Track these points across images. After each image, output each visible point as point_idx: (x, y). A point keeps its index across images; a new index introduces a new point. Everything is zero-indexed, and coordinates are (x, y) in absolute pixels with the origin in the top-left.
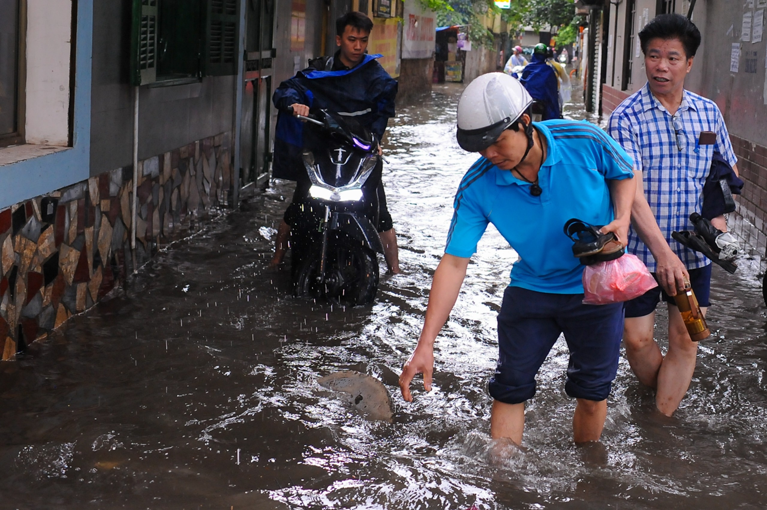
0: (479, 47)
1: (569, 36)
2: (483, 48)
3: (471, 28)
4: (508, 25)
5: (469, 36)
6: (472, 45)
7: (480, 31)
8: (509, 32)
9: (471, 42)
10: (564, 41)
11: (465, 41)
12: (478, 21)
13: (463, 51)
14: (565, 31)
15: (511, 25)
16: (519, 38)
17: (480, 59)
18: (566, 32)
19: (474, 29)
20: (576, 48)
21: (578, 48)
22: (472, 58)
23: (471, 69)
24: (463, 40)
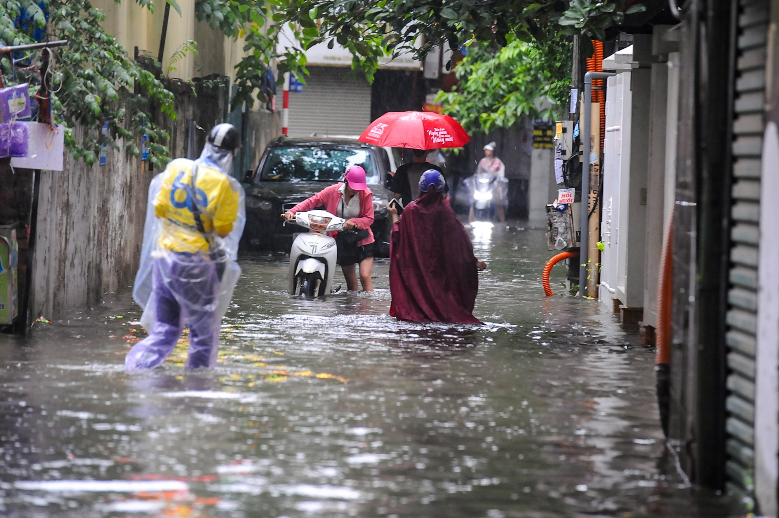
0: (104, 150)
1: (515, 88)
2: (120, 157)
3: (58, 58)
4: (228, 41)
5: (54, 98)
6: (68, 143)
7: (110, 75)
8: (231, 73)
9: (62, 128)
10: (490, 109)
11: (32, 126)
12: (93, 23)
13: (25, 173)
14: (492, 62)
15: (241, 42)
16: (277, 102)
17: (104, 212)
18: (498, 67)
19: (77, 64)
20: (568, 147)
21: (577, 142)
22: (67, 207)
23: (62, 260)
24: (21, 117)
